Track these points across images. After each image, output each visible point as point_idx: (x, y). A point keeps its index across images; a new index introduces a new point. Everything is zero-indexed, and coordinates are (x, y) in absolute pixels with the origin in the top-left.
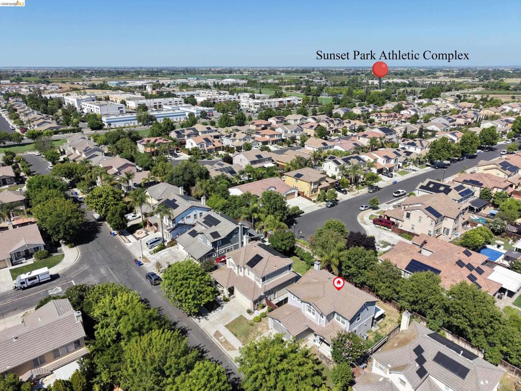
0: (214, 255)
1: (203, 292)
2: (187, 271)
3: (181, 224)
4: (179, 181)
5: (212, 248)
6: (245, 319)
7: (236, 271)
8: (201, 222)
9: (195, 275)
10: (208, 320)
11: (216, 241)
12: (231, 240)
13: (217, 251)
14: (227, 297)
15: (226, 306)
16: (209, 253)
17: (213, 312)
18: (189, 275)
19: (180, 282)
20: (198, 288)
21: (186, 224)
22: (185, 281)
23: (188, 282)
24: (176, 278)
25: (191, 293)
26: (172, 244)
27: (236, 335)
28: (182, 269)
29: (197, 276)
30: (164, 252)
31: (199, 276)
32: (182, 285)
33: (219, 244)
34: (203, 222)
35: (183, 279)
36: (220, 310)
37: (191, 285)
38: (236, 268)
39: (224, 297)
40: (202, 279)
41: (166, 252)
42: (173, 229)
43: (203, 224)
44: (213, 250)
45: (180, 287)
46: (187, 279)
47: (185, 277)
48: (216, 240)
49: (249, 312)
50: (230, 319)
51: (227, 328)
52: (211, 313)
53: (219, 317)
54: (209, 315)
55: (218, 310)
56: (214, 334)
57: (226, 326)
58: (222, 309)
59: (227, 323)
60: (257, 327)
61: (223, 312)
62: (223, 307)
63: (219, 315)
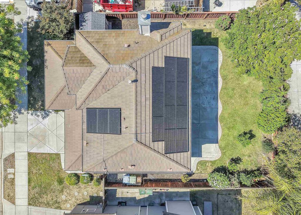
50: (41, 147)
51: (28, 160)
52: (28, 113)
53: (32, 130)
54: (23, 114)
55: (38, 116)
56: (7, 156)
57: (30, 154)
58: (43, 118)
59: (34, 150)
60: (65, 190)
61: (42, 127)
62: (48, 115)
63: (34, 125)
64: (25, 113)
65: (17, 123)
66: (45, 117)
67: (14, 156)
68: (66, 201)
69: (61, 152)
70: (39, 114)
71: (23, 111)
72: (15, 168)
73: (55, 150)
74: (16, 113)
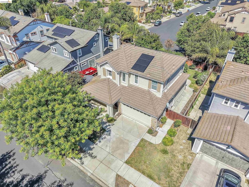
0: (76, 68)
1: (82, 121)
2: (45, 89)
3: (26, 42)
4: (17, 5)
5: (71, 60)
6: (150, 143)
7: (117, 81)
8: (50, 36)
9: (59, 94)
10: (96, 157)
11: (76, 50)
12: (92, 49)
13: (78, 63)
14: (111, 116)
15: (114, 129)
16: (68, 66)
17: (97, 142)
18: (49, 95)
19: (35, 111)
20: (72, 116)
21: (33, 42)
22: (45, 108)
23: (50, 107)
24: (24, 105)
25: (60, 127)
26: (20, 64)
27: (150, 177)
28: (33, 86)
29: (65, 94)
30: (11, 74)
31: (66, 94)
32: (39, 115)
33: (80, 54)
34: (53, 35)
35: (39, 104)
36: (108, 137)
37: (57, 113)
38: (117, 76)
39: (108, 116)
40: (74, 99)
41: (15, 74)
42: (17, 48)
43: (53, 37)
44: (73, 62)
45: (37, 120)
46: (47, 103)
47: (43, 100)
48: (75, 48)
49: (151, 132)
50: (128, 150)
51: (132, 166)
52: (96, 144)
53: (110, 148)
54: (94, 148)
55: (105, 138)
56: (114, 183)
57: (127, 162)
58: (109, 135)
59: (127, 157)
60: (174, 153)
61: (114, 139)
62: (110, 131)
63: (109, 145)
64: (95, 146)
65: (96, 156)
66: (109, 133)
67: (120, 176)
68: (184, 157)
69: (141, 136)
70: (104, 136)
71: (92, 147)
72: (130, 183)
73: (137, 139)
74: (89, 152)
